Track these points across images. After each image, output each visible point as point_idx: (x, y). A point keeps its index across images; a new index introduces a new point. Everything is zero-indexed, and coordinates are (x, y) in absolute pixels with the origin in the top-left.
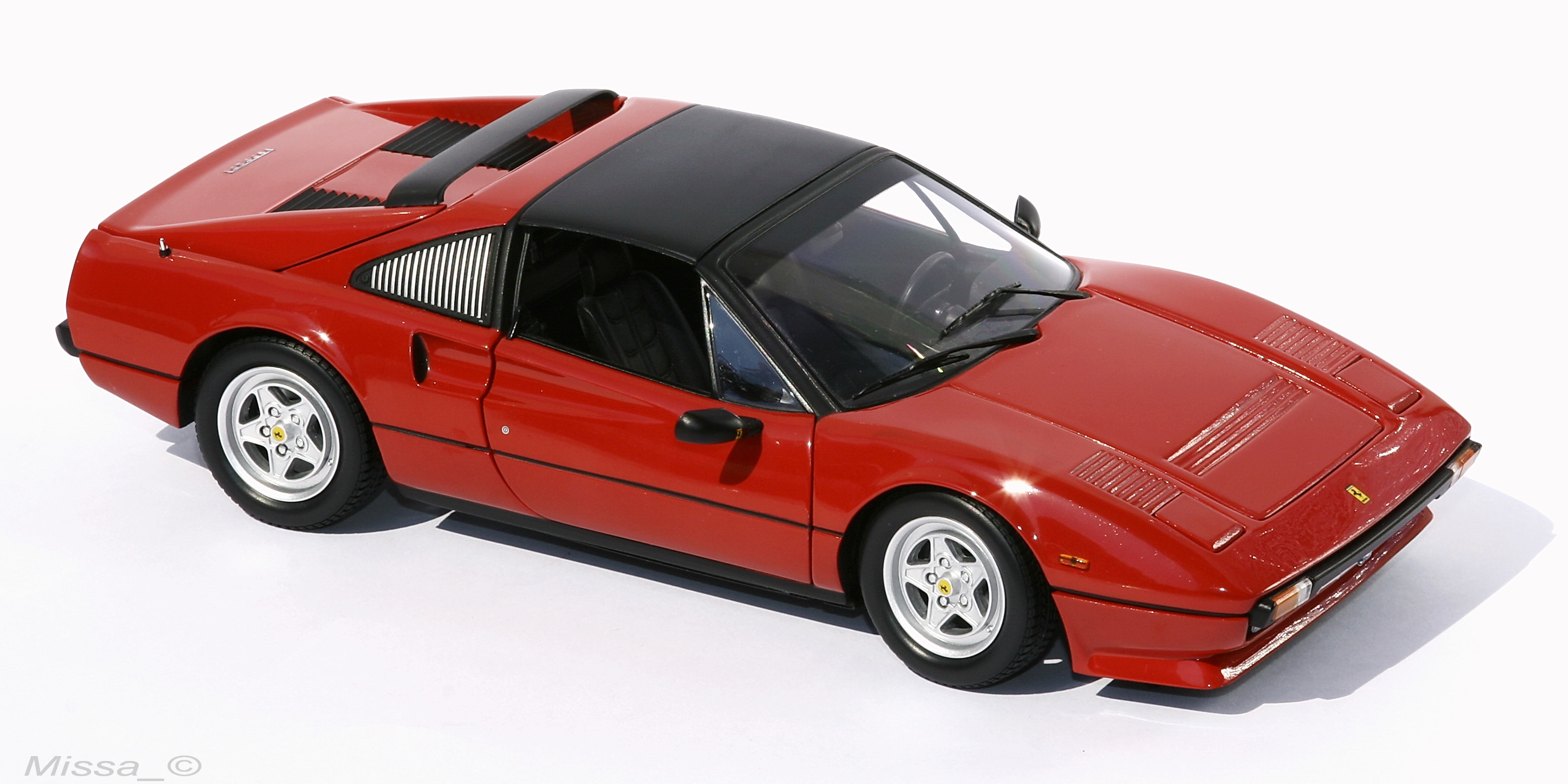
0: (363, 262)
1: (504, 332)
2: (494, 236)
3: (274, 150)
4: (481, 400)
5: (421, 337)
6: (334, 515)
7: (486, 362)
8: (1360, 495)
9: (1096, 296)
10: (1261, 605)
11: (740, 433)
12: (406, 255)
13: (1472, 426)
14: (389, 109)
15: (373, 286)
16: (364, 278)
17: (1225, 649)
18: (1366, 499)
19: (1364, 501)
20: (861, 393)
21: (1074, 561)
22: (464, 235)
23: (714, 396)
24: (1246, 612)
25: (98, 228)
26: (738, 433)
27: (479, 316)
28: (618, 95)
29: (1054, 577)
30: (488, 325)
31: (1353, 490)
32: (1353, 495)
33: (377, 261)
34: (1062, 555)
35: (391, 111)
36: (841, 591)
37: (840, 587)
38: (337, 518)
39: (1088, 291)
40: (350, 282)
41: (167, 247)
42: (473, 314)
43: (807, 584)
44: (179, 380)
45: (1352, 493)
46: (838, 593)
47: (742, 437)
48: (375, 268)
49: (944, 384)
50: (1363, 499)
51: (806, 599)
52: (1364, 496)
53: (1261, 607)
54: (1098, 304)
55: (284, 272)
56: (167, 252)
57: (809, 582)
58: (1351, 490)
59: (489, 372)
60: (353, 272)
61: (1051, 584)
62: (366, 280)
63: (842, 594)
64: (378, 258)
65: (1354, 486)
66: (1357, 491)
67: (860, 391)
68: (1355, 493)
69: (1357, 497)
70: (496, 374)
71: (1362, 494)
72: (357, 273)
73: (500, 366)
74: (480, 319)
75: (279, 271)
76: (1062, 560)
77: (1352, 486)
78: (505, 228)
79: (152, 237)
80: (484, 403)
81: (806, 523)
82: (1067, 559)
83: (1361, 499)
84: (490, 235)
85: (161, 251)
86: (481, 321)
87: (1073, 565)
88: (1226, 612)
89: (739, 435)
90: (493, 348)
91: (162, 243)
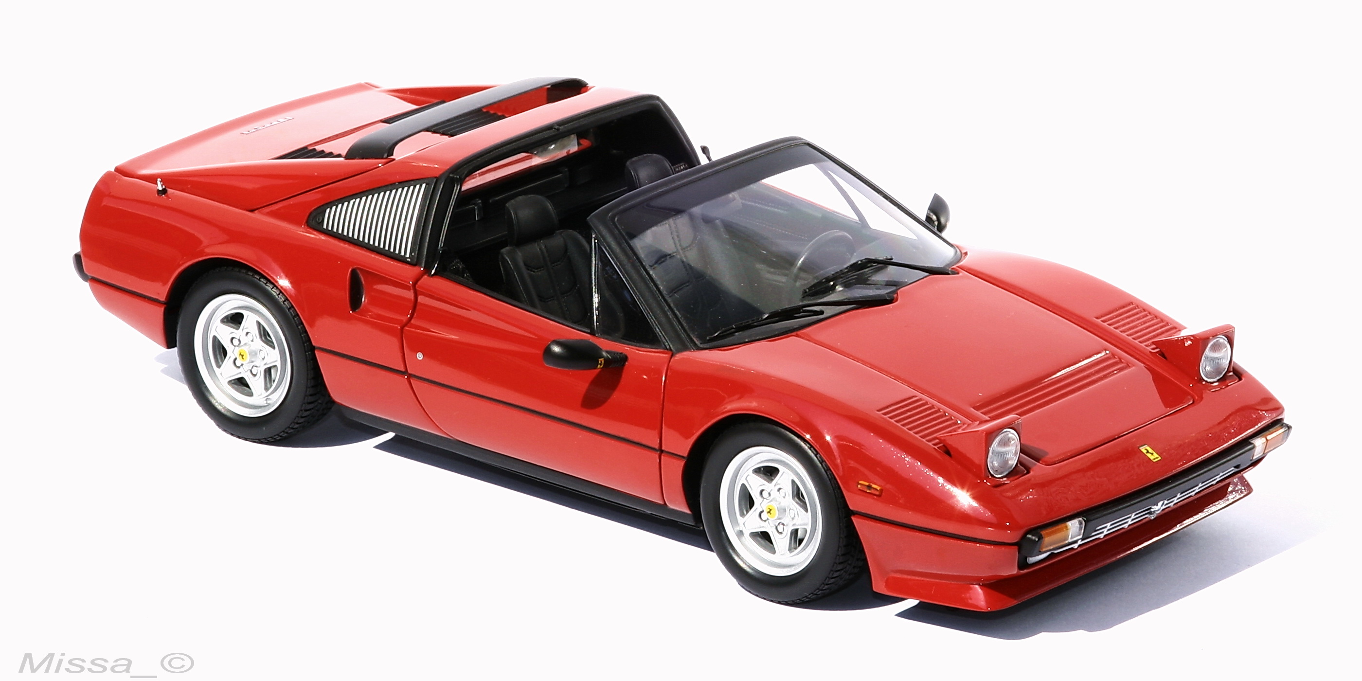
0: (318, 205)
1: (428, 269)
2: (427, 186)
3: (293, 119)
4: (402, 328)
5: (359, 272)
6: (283, 431)
7: (410, 295)
8: (1152, 454)
9: (963, 273)
10: (1029, 536)
11: (601, 362)
12: (354, 200)
13: (1285, 409)
14: (408, 93)
15: (325, 227)
16: (319, 220)
17: (1004, 575)
18: (1157, 458)
19: (1154, 459)
20: (716, 334)
21: (869, 487)
22: (403, 184)
23: (592, 333)
24: (1015, 541)
25: (115, 170)
26: (600, 362)
27: (408, 255)
28: (587, 84)
29: (854, 502)
30: (414, 263)
31: (1146, 449)
32: (1145, 453)
33: (330, 204)
34: (861, 482)
35: (410, 94)
36: (688, 511)
37: (686, 505)
38: (285, 435)
39: (957, 270)
40: (307, 222)
41: (164, 187)
42: (402, 254)
43: (660, 504)
44: (165, 304)
45: (1145, 452)
46: (687, 513)
47: (604, 366)
48: (328, 210)
49: (793, 334)
50: (1154, 458)
51: (663, 518)
52: (1156, 455)
53: (1029, 538)
54: (964, 280)
55: (256, 212)
56: (164, 191)
57: (662, 503)
58: (1144, 449)
59: (411, 305)
60: (310, 214)
61: (851, 508)
62: (320, 220)
63: (688, 514)
64: (331, 202)
65: (1149, 446)
66: (1150, 450)
67: (715, 333)
68: (1148, 452)
69: (1149, 455)
70: (418, 307)
71: (1155, 454)
72: (313, 215)
73: (421, 299)
74: (408, 258)
75: (252, 211)
76: (859, 486)
77: (1146, 446)
78: (438, 179)
79: (152, 179)
80: (404, 331)
81: (657, 447)
82: (864, 485)
83: (1152, 457)
84: (424, 185)
85: (158, 190)
86: (409, 260)
87: (868, 491)
88: (997, 540)
89: (601, 364)
90: (415, 284)
91: (159, 183)
